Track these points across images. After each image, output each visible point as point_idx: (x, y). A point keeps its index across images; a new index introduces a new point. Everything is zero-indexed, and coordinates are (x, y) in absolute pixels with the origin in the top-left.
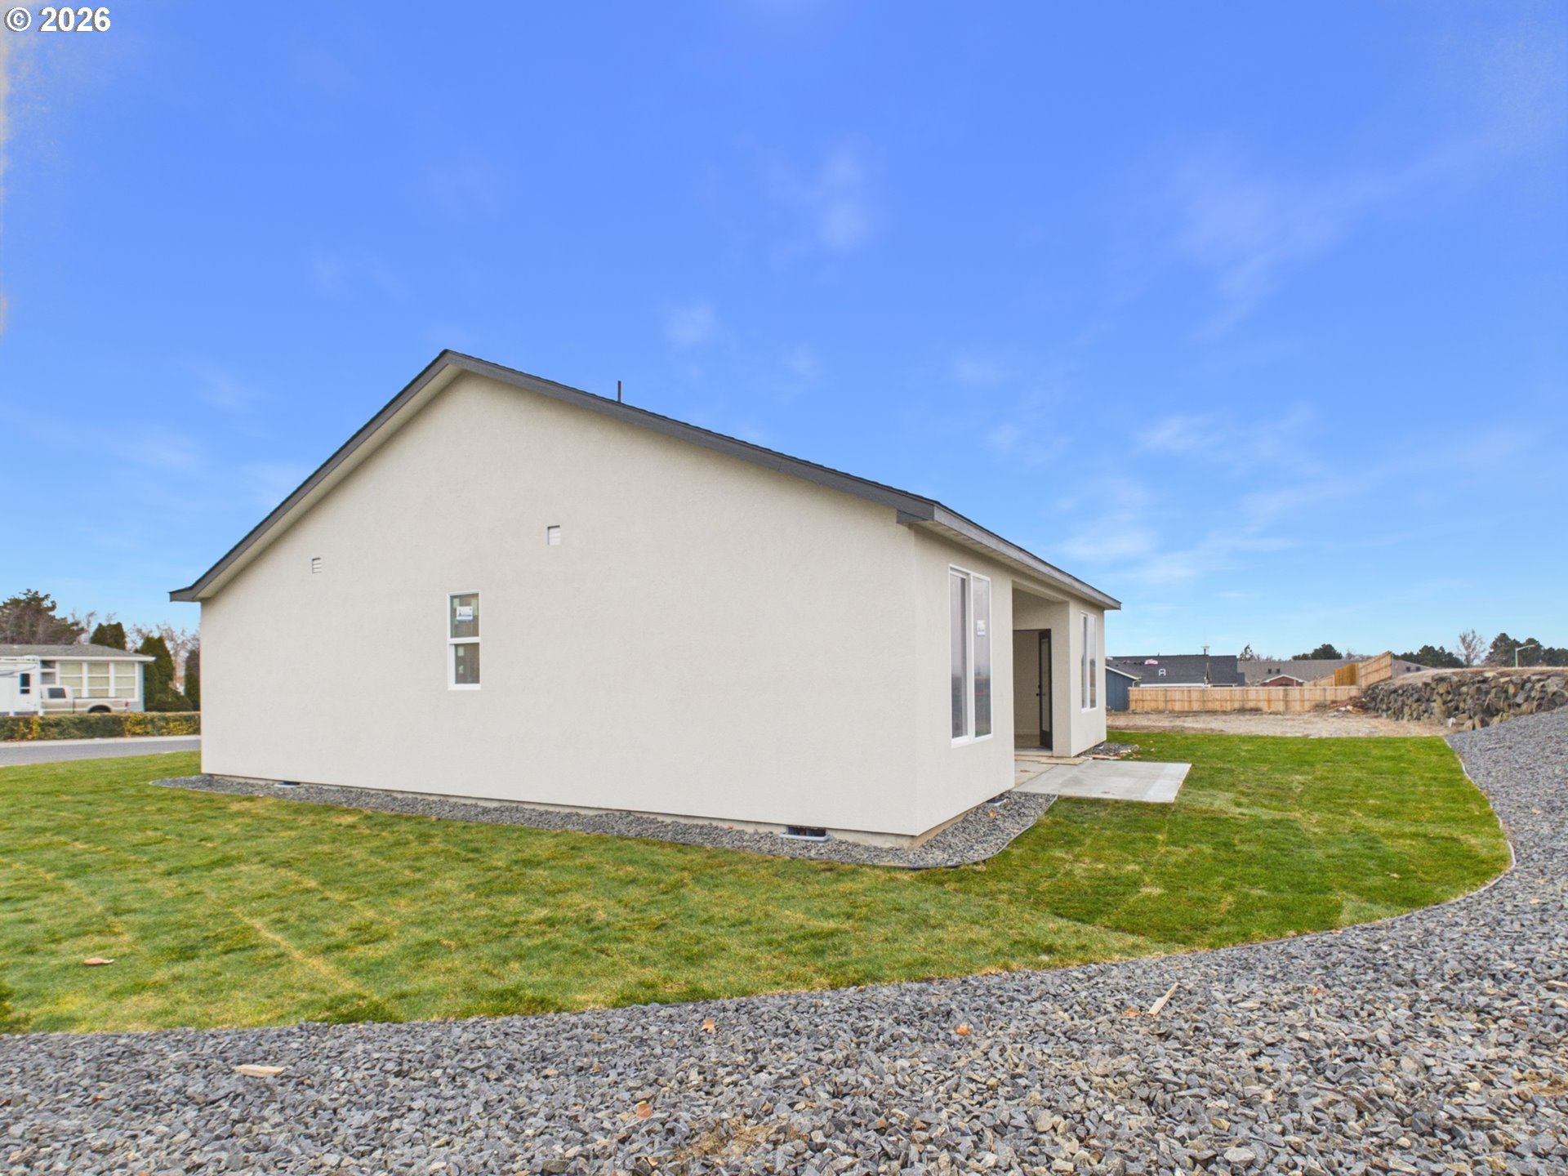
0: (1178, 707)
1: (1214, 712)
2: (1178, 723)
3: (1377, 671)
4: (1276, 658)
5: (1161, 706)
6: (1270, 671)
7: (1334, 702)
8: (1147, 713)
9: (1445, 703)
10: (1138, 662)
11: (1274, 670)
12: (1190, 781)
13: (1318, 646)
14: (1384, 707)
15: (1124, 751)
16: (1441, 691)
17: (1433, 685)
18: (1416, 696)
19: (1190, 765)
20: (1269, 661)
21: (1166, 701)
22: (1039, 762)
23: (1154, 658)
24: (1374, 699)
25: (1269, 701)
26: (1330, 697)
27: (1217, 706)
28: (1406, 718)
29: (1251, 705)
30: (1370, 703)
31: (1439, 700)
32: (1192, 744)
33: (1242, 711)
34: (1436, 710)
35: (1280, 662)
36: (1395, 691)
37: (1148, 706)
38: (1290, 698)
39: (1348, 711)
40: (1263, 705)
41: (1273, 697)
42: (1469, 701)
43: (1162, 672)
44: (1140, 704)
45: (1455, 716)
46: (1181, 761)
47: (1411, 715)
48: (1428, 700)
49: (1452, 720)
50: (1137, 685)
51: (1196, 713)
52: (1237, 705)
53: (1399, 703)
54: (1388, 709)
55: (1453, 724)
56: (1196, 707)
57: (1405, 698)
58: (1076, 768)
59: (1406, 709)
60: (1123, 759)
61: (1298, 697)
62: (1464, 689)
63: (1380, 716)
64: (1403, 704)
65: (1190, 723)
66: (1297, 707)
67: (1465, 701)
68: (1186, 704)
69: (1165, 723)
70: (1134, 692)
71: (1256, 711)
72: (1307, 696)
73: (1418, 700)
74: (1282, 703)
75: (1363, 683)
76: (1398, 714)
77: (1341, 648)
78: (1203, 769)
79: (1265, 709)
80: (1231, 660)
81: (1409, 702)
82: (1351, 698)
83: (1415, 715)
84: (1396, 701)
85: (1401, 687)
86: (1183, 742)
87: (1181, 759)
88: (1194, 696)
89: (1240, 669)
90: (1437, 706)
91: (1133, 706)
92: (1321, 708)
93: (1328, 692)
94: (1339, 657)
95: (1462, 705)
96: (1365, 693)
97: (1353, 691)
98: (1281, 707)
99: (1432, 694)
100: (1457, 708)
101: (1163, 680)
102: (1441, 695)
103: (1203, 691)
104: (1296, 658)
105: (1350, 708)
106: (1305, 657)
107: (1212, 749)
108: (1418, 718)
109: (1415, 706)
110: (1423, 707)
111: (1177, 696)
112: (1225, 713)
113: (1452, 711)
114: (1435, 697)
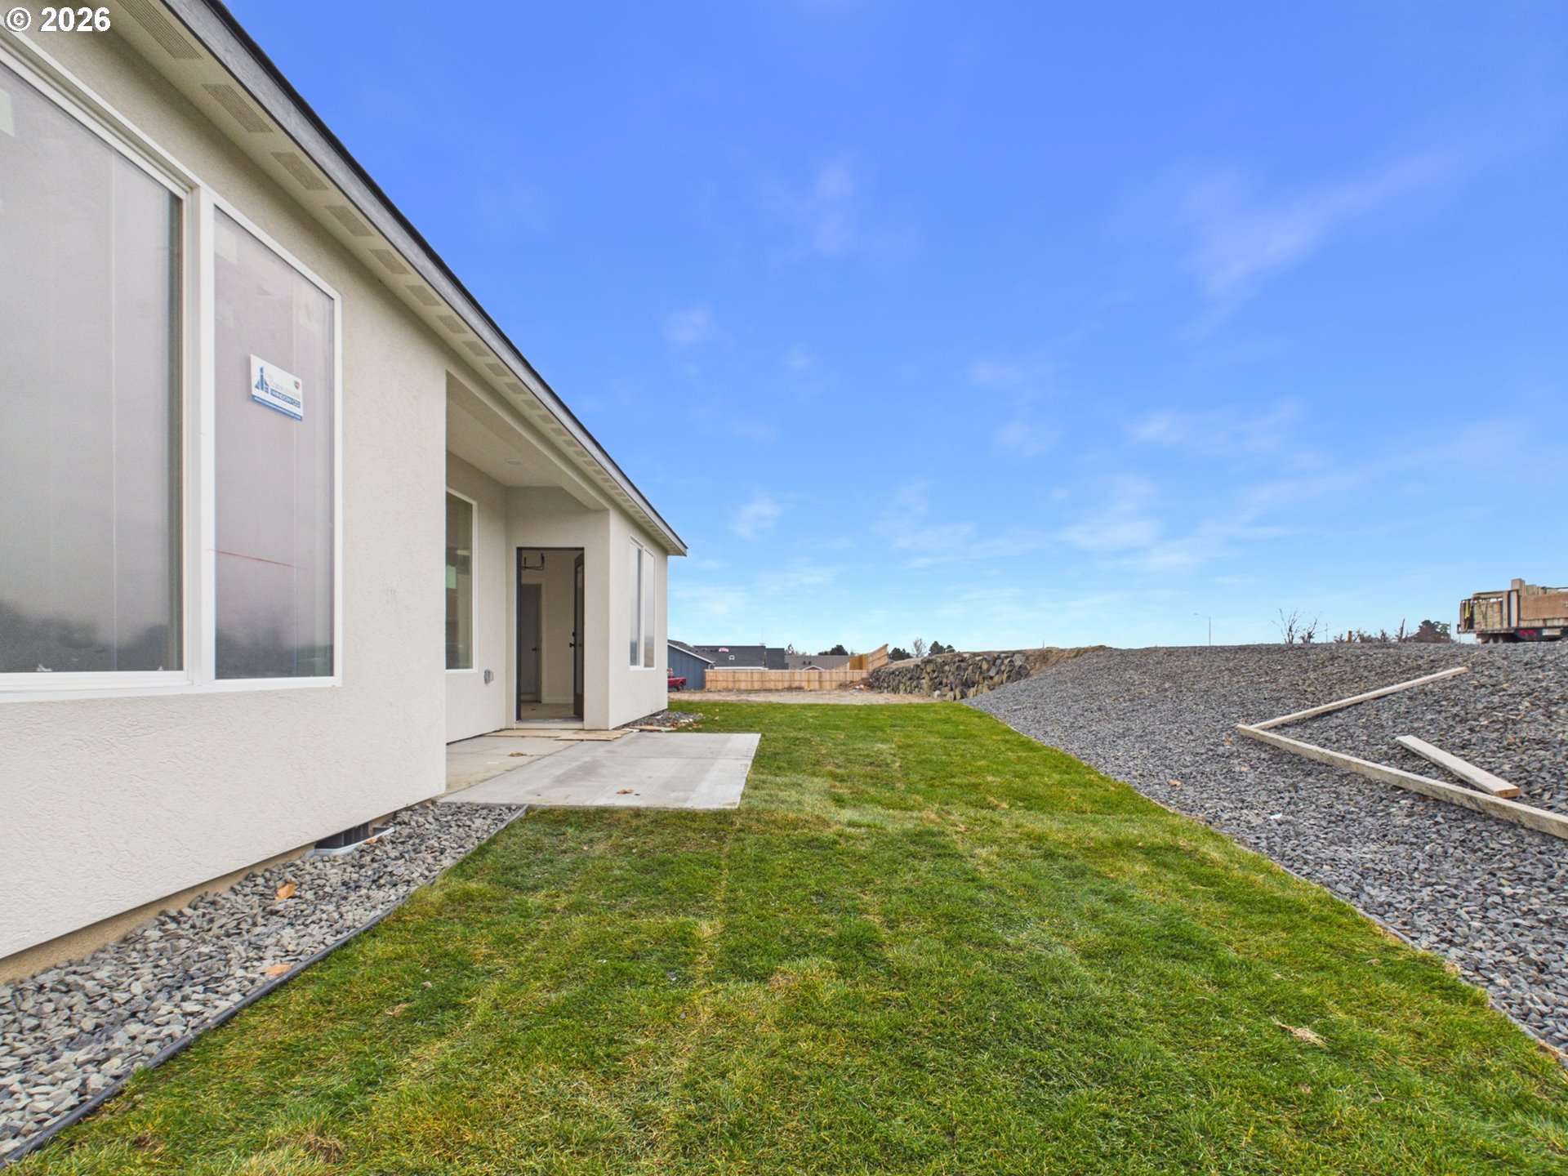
0: (743, 686)
1: (769, 690)
2: (744, 697)
3: (879, 659)
4: (808, 654)
5: (731, 685)
6: (804, 663)
7: (852, 682)
8: (719, 691)
9: (931, 679)
10: (713, 650)
11: (807, 662)
12: (762, 760)
13: (834, 646)
14: (886, 685)
15: (685, 721)
16: (929, 670)
17: (923, 667)
18: (909, 676)
19: (759, 735)
20: (804, 656)
21: (734, 681)
22: (557, 739)
23: (726, 647)
24: (878, 680)
25: (809, 681)
26: (849, 679)
27: (771, 685)
28: (901, 692)
29: (796, 684)
30: (874, 682)
31: (927, 678)
32: (758, 712)
33: (790, 689)
34: (925, 686)
35: (810, 657)
36: (893, 673)
37: (720, 685)
38: (823, 679)
39: (861, 689)
40: (804, 685)
41: (812, 678)
42: (951, 677)
43: (732, 658)
44: (714, 684)
45: (939, 689)
46: (749, 731)
47: (906, 690)
48: (918, 678)
49: (937, 692)
50: (712, 668)
51: (757, 691)
52: (786, 685)
53: (897, 681)
54: (889, 686)
55: (938, 696)
56: (757, 686)
57: (900, 677)
58: (608, 746)
59: (902, 686)
60: (679, 730)
61: (828, 678)
62: (947, 668)
63: (883, 692)
64: (900, 682)
65: (753, 698)
66: (827, 685)
67: (947, 677)
68: (749, 684)
69: (732, 698)
70: (709, 673)
71: (800, 689)
72: (834, 677)
73: (910, 679)
74: (817, 683)
75: (871, 668)
76: (895, 690)
77: (848, 649)
78: (775, 740)
79: (806, 688)
80: (780, 652)
81: (904, 680)
82: (862, 679)
83: (908, 689)
84: (894, 680)
85: (897, 670)
86: (749, 710)
87: (748, 728)
88: (756, 677)
89: (787, 660)
90: (925, 682)
91: (708, 685)
92: (843, 686)
93: (848, 675)
94: (846, 654)
95: (945, 681)
96: (871, 675)
97: (864, 674)
98: (816, 685)
99: (921, 673)
100: (941, 683)
101: (733, 664)
102: (929, 674)
103: (762, 673)
104: (820, 654)
105: (862, 686)
106: (826, 653)
107: (779, 717)
108: (911, 692)
109: (908, 683)
110: (914, 684)
111: (743, 677)
112: (777, 690)
113: (937, 685)
114: (924, 675)
